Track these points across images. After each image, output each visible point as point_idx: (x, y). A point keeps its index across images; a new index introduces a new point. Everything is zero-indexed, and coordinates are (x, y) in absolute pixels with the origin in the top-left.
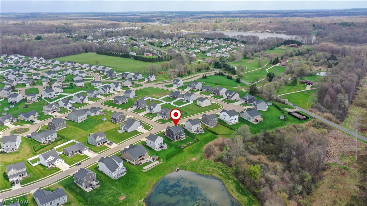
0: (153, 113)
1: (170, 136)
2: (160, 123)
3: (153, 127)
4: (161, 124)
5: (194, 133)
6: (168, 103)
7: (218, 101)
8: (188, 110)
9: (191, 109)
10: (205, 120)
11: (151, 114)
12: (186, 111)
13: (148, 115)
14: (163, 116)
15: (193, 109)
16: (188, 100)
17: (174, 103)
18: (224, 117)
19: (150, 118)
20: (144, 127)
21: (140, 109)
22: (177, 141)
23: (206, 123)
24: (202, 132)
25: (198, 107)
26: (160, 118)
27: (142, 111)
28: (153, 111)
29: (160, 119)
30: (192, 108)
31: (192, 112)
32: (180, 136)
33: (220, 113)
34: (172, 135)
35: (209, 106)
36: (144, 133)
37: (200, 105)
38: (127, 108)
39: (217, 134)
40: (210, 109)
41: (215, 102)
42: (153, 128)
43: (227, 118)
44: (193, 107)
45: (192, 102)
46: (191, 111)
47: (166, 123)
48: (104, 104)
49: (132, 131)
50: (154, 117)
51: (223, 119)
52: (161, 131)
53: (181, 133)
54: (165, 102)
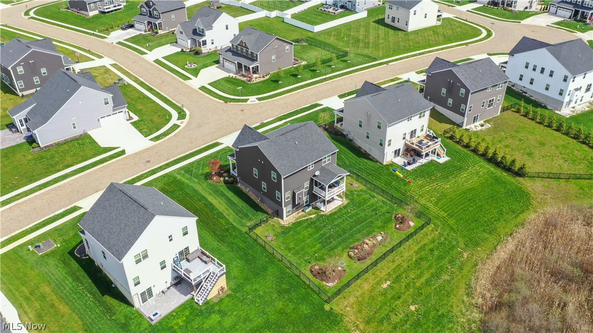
0: (204, 50)
1: (256, 186)
2: (220, 97)
3: (182, 116)
4: (226, 100)
5: (392, 164)
6: (274, 14)
7: (461, 12)
8: (348, 42)
9: (361, 37)
10: (444, 91)
11: (197, 53)
12: (340, 45)
13: (182, 56)
14: (240, 65)
15: (371, 39)
16: (349, 6)
17: (294, 16)
18: (528, 74)
19: (187, 70)
20: (136, 118)
21: (160, 32)
22: (297, 224)
23: (445, 105)
24: (435, 158)
25: (391, 32)
26: (228, 71)
27: (163, 40)
28: (205, 43)
29: (228, 80)
30: (366, 36)
31: (366, 51)
32: (316, 190)
33: (512, 54)
34: (264, 185)
35: (433, 29)
36: (123, 152)
37: (396, 24)
38: (108, 30)
39: (520, 173)
40: (441, 38)
41: (451, 16)
42: (183, 124)
43: (549, 80)
44: (367, 31)
45: (364, 14)
46: (361, 45)
47: (253, 99)
48: (34, 13)
49: (66, 142)
50: (205, 66)
51: (525, 83)
52: (217, 144)
53: (322, 169)
54: (262, 14)
